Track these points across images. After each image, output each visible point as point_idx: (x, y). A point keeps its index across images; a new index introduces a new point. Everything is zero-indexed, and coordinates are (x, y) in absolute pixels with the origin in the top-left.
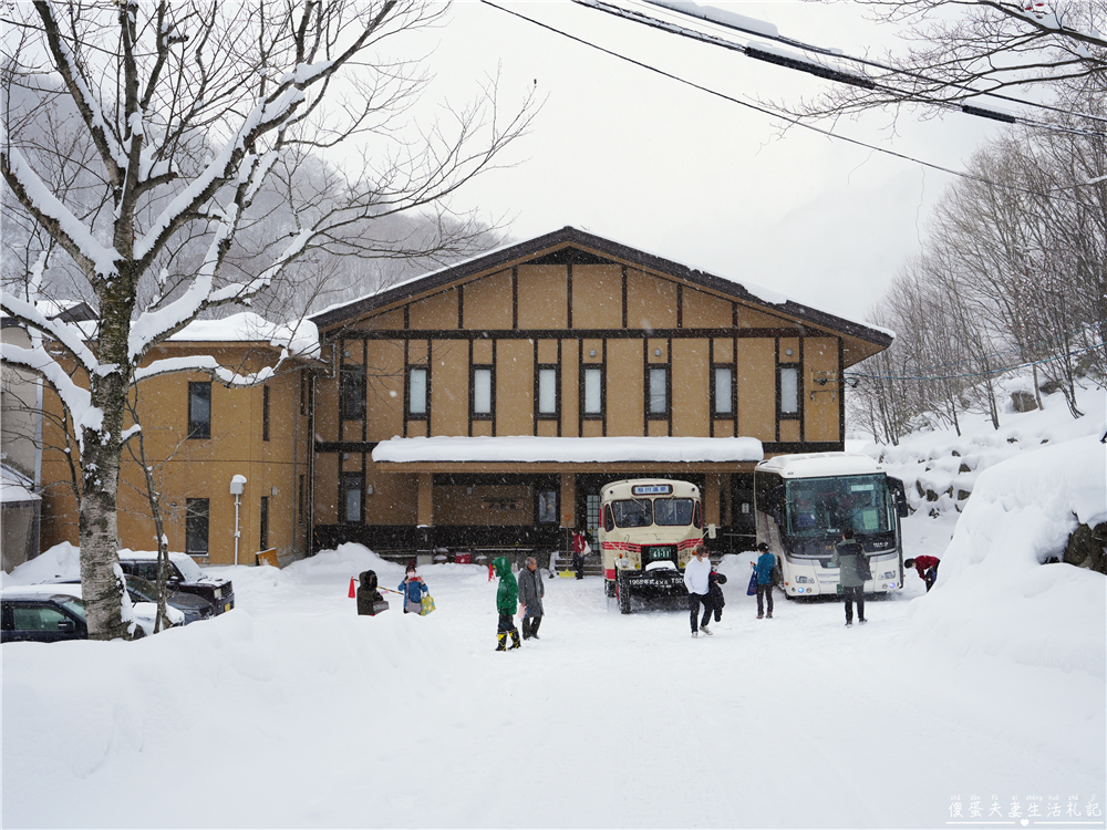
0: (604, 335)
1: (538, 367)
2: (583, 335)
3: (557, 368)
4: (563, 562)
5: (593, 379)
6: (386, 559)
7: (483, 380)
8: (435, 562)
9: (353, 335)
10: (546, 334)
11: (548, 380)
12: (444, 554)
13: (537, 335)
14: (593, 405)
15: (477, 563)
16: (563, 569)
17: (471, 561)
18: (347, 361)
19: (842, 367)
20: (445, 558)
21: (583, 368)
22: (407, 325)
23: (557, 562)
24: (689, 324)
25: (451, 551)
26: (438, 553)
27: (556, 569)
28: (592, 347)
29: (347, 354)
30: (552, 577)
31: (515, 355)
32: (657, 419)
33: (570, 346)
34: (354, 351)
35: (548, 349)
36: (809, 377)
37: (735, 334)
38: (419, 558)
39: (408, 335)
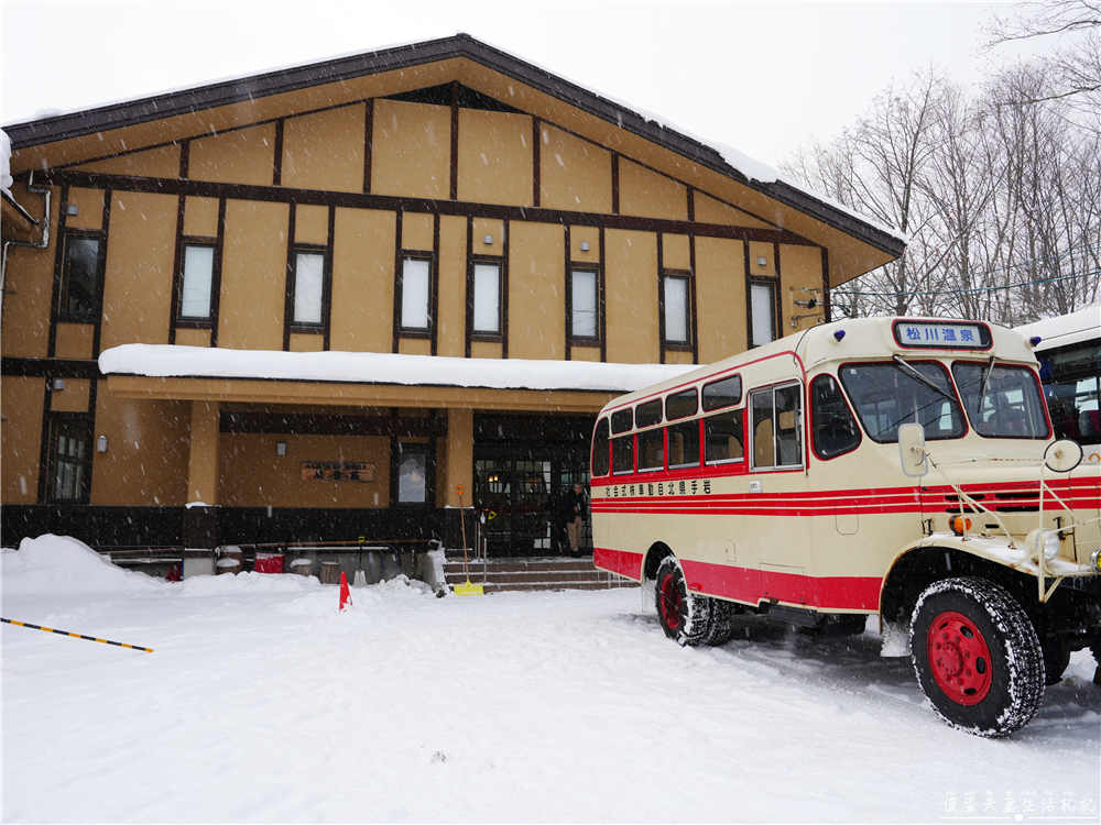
0: (505, 214)
1: (402, 255)
2: (473, 211)
3: (432, 258)
4: (459, 568)
5: (486, 279)
6: (123, 566)
7: (310, 270)
8: (219, 571)
9: (84, 181)
10: (417, 205)
11: (416, 276)
12: (233, 555)
13: (401, 205)
14: (486, 319)
15: (295, 570)
16: (461, 580)
17: (280, 567)
18: (70, 223)
19: (827, 287)
20: (236, 563)
21: (473, 260)
22: (184, 172)
23: (447, 568)
24: (627, 209)
25: (248, 552)
26: (223, 556)
27: (449, 580)
28: (488, 232)
29: (72, 210)
30: (441, 594)
31: (365, 233)
32: (583, 345)
33: (453, 226)
34: (85, 208)
35: (418, 230)
36: (788, 298)
37: (691, 229)
38: (189, 564)
39: (184, 189)
